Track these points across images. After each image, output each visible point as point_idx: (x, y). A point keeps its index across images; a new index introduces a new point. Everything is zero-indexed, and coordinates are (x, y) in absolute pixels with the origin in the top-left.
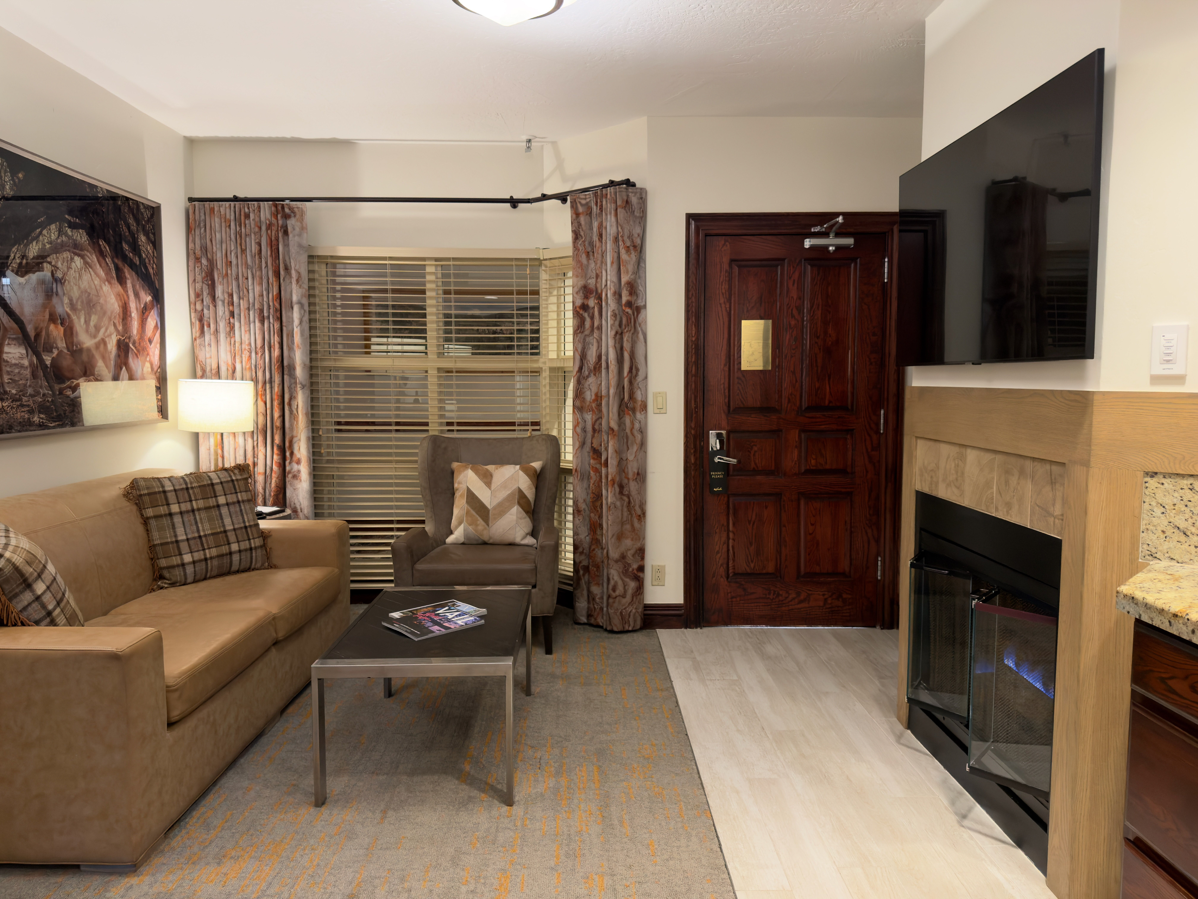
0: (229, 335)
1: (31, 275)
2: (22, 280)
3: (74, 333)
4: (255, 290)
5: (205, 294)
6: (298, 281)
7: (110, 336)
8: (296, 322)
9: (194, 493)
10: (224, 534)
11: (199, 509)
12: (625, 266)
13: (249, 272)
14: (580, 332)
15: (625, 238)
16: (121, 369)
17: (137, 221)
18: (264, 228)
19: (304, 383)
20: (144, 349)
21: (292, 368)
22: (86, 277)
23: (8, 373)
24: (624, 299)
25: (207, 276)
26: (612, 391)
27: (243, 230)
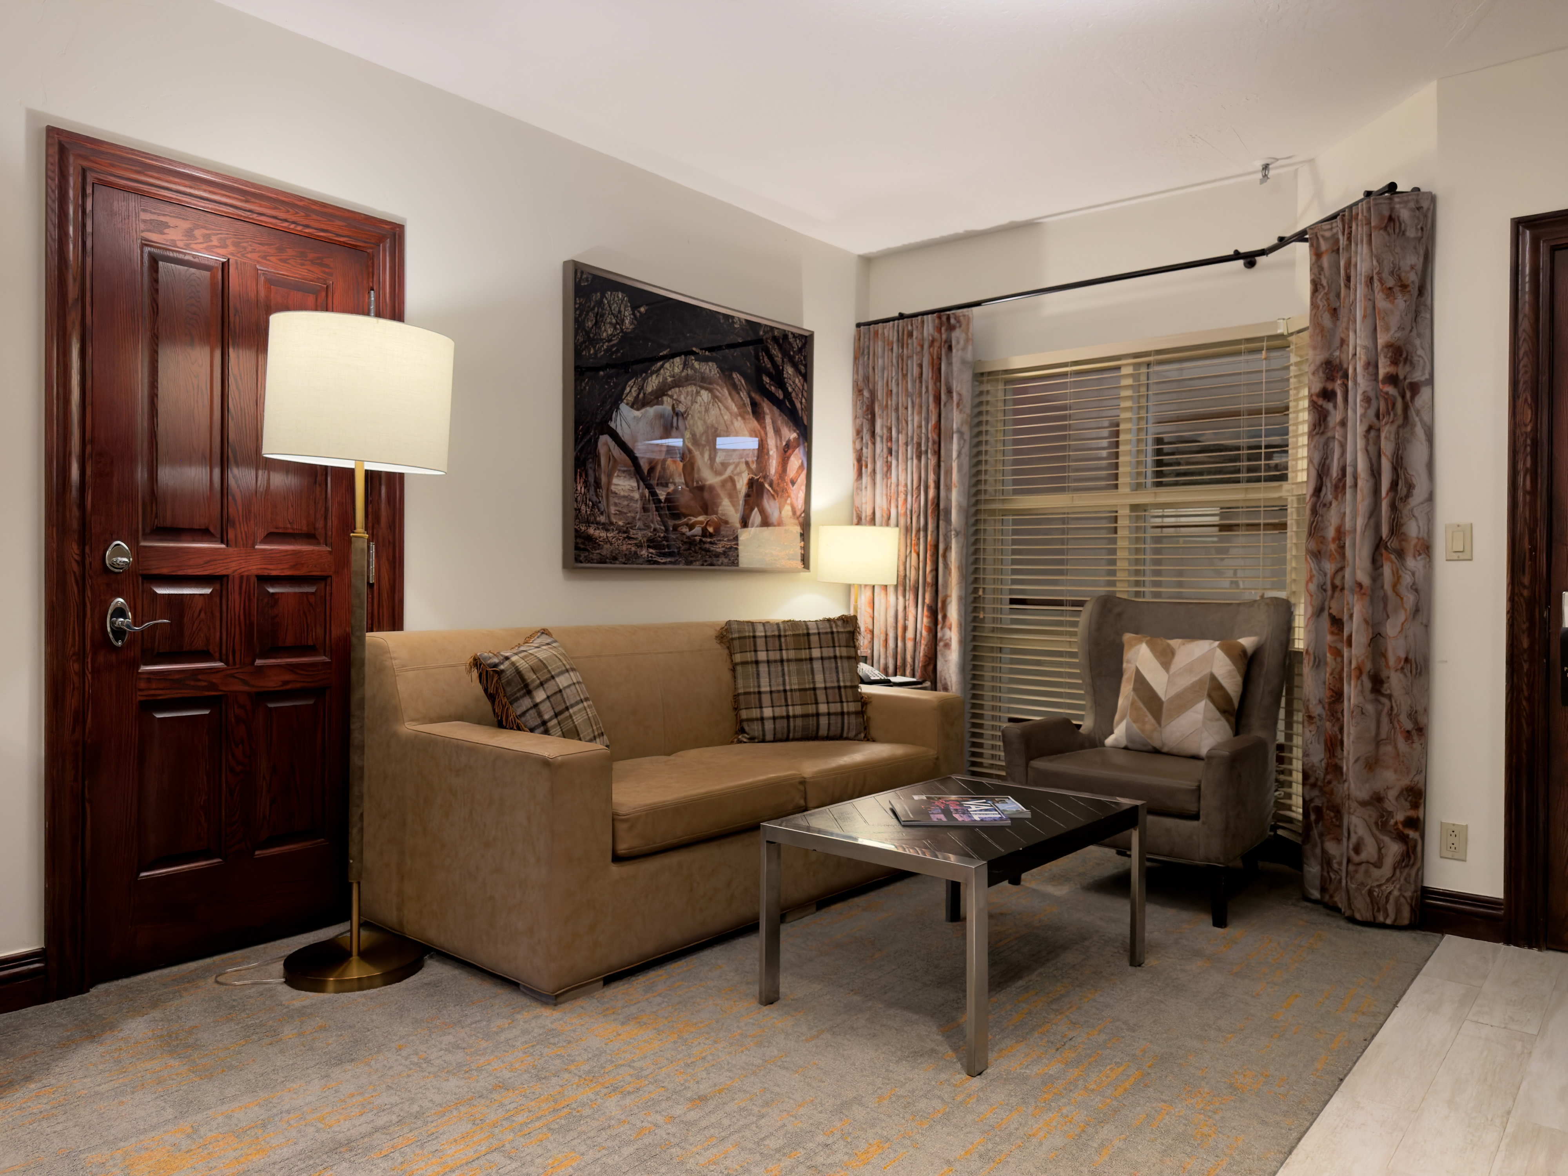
0: (886, 475)
1: (648, 408)
2: (638, 413)
3: (696, 469)
4: (914, 419)
5: (865, 430)
6: (958, 405)
7: (739, 474)
8: (955, 454)
9: (786, 640)
10: (812, 692)
11: (788, 661)
12: (1383, 318)
13: (909, 400)
14: (1317, 434)
15: (1385, 275)
16: (752, 509)
17: (785, 354)
18: (926, 346)
19: (958, 530)
20: (785, 490)
21: (948, 512)
22: (714, 412)
23: (616, 504)
24: (1382, 372)
25: (868, 410)
26: (1360, 522)
27: (905, 351)
